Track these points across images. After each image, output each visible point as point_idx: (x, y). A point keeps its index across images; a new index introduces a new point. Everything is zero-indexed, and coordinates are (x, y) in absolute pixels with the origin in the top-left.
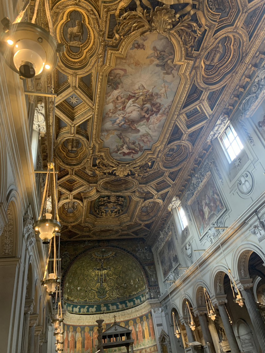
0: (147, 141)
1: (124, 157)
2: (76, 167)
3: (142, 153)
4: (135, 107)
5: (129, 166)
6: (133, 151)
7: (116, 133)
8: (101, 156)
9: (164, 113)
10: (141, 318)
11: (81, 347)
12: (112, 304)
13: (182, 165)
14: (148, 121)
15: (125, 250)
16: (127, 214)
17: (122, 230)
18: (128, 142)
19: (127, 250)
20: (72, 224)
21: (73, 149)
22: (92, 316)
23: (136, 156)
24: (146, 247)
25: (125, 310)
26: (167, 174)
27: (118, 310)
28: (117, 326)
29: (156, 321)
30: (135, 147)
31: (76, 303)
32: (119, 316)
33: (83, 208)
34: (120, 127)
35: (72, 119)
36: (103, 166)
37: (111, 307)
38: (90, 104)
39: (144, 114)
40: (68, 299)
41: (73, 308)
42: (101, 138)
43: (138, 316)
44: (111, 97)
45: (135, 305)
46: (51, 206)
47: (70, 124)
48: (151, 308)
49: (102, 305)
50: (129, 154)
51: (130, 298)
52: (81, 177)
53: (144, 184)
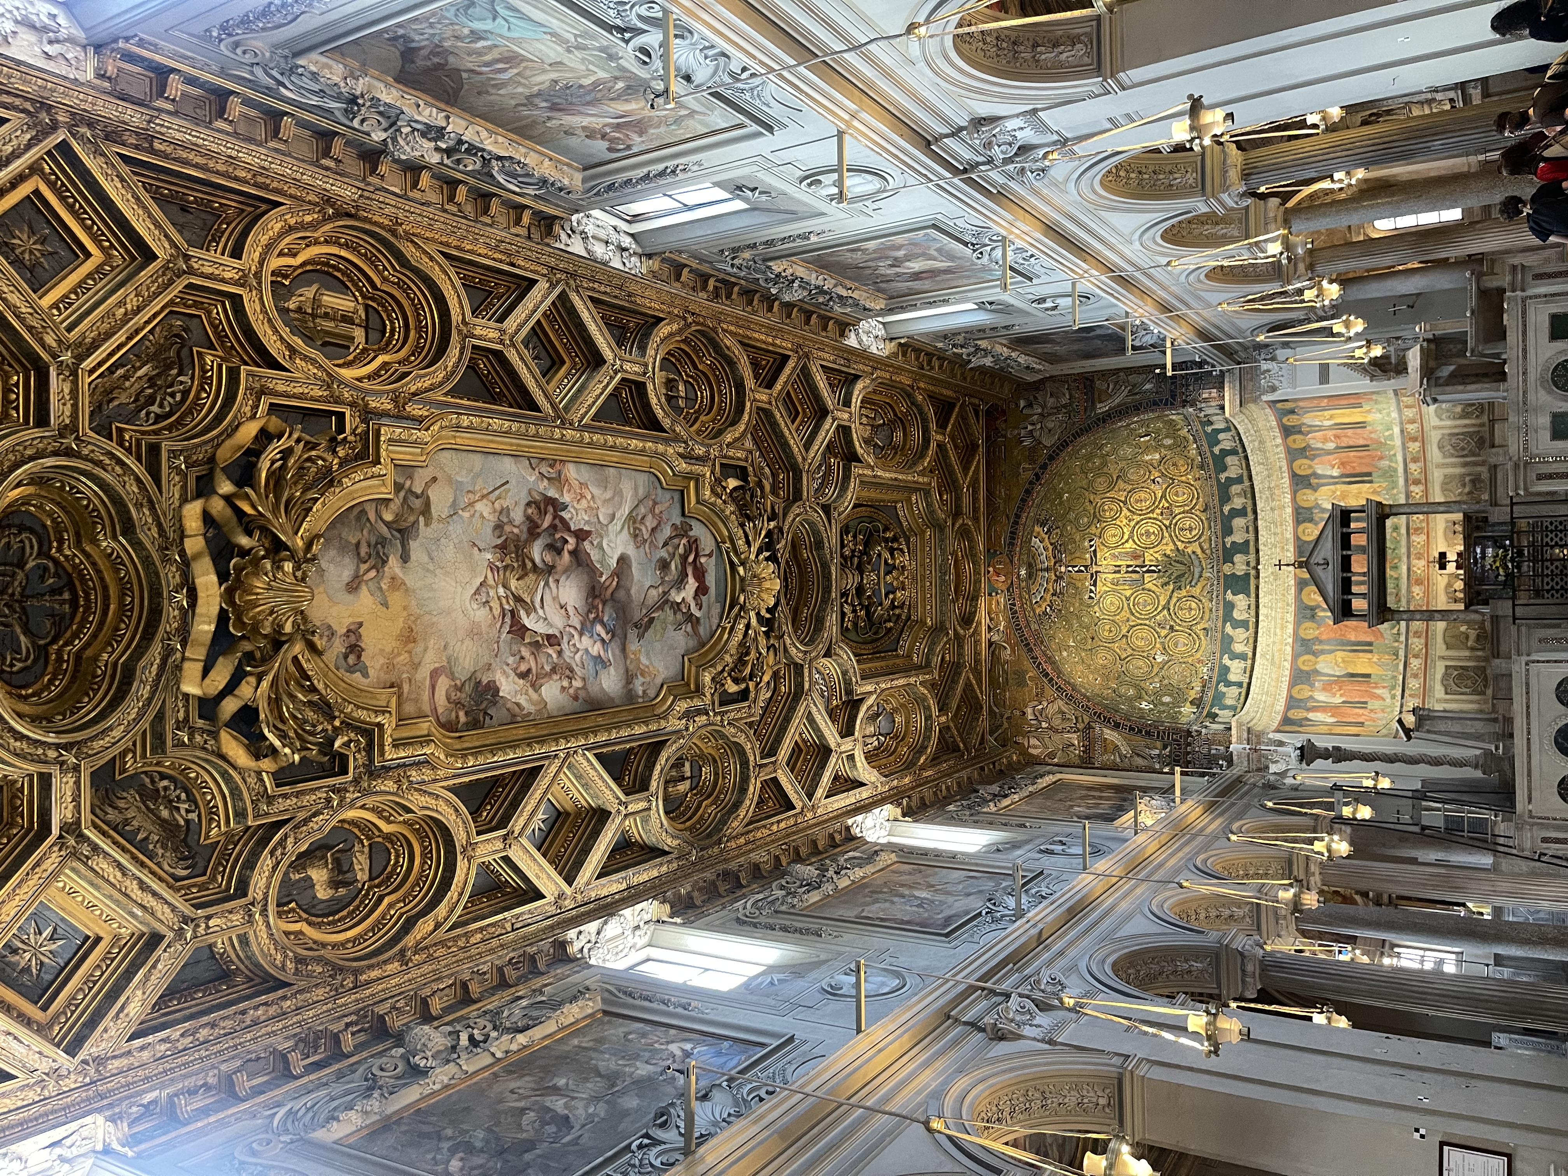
0: (654, 516)
1: (712, 590)
2: (752, 758)
3: (693, 523)
4: (547, 598)
5: (743, 564)
6: (691, 558)
7: (633, 646)
8: (713, 679)
9: (558, 480)
10: (1287, 431)
11: (1369, 655)
12: (1228, 530)
13: (728, 343)
14: (589, 533)
15: (1028, 492)
16: (899, 505)
17: (957, 514)
18: (660, 590)
19: (1031, 483)
20: (935, 712)
21: (688, 774)
22: (1262, 611)
23: (707, 543)
24: (1022, 403)
25: (1252, 487)
26: (763, 396)
27: (1249, 510)
28: (1313, 561)
29: (1310, 387)
30: (677, 557)
31: (1212, 669)
32: (1272, 509)
33: (883, 691)
34: (613, 636)
35: (601, 816)
36: (745, 663)
37: (1238, 537)
38: (553, 769)
39: (566, 556)
40: (1197, 703)
41: (1229, 684)
42: (653, 696)
43: (1279, 441)
44: (522, 700)
45: (1240, 450)
46: (876, 811)
47: (618, 821)
48: (1255, 400)
49: (1227, 569)
50: (700, 575)
51: (1211, 466)
52: (783, 730)
53: (798, 479)
